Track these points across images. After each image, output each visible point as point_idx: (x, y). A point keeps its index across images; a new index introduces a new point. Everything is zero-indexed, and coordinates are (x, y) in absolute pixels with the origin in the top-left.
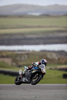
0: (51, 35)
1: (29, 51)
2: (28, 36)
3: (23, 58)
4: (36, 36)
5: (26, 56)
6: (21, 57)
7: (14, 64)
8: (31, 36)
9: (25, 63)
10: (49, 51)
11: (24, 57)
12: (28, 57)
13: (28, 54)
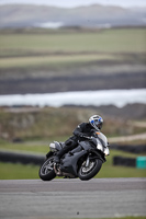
0: (86, 71)
1: (37, 106)
2: (35, 75)
3: (25, 122)
4: (51, 74)
5: (31, 118)
6: (20, 121)
7: (6, 135)
8: (42, 74)
9: (29, 133)
10: (81, 107)
11: (28, 120)
12: (36, 121)
13: (35, 114)
